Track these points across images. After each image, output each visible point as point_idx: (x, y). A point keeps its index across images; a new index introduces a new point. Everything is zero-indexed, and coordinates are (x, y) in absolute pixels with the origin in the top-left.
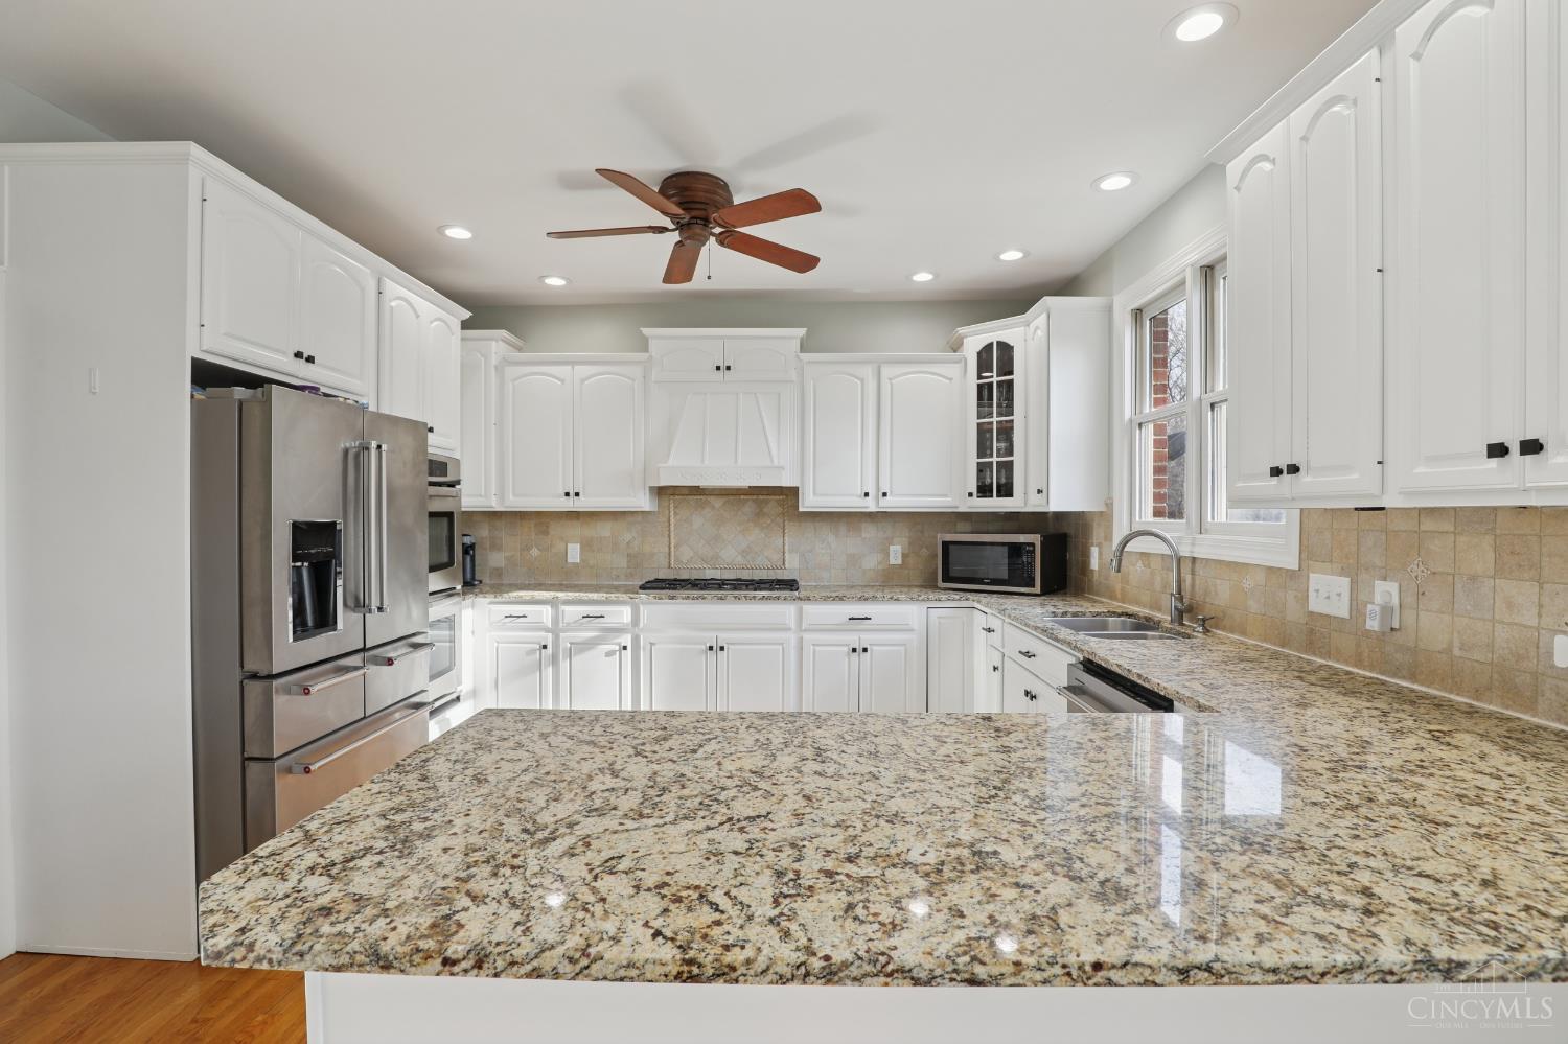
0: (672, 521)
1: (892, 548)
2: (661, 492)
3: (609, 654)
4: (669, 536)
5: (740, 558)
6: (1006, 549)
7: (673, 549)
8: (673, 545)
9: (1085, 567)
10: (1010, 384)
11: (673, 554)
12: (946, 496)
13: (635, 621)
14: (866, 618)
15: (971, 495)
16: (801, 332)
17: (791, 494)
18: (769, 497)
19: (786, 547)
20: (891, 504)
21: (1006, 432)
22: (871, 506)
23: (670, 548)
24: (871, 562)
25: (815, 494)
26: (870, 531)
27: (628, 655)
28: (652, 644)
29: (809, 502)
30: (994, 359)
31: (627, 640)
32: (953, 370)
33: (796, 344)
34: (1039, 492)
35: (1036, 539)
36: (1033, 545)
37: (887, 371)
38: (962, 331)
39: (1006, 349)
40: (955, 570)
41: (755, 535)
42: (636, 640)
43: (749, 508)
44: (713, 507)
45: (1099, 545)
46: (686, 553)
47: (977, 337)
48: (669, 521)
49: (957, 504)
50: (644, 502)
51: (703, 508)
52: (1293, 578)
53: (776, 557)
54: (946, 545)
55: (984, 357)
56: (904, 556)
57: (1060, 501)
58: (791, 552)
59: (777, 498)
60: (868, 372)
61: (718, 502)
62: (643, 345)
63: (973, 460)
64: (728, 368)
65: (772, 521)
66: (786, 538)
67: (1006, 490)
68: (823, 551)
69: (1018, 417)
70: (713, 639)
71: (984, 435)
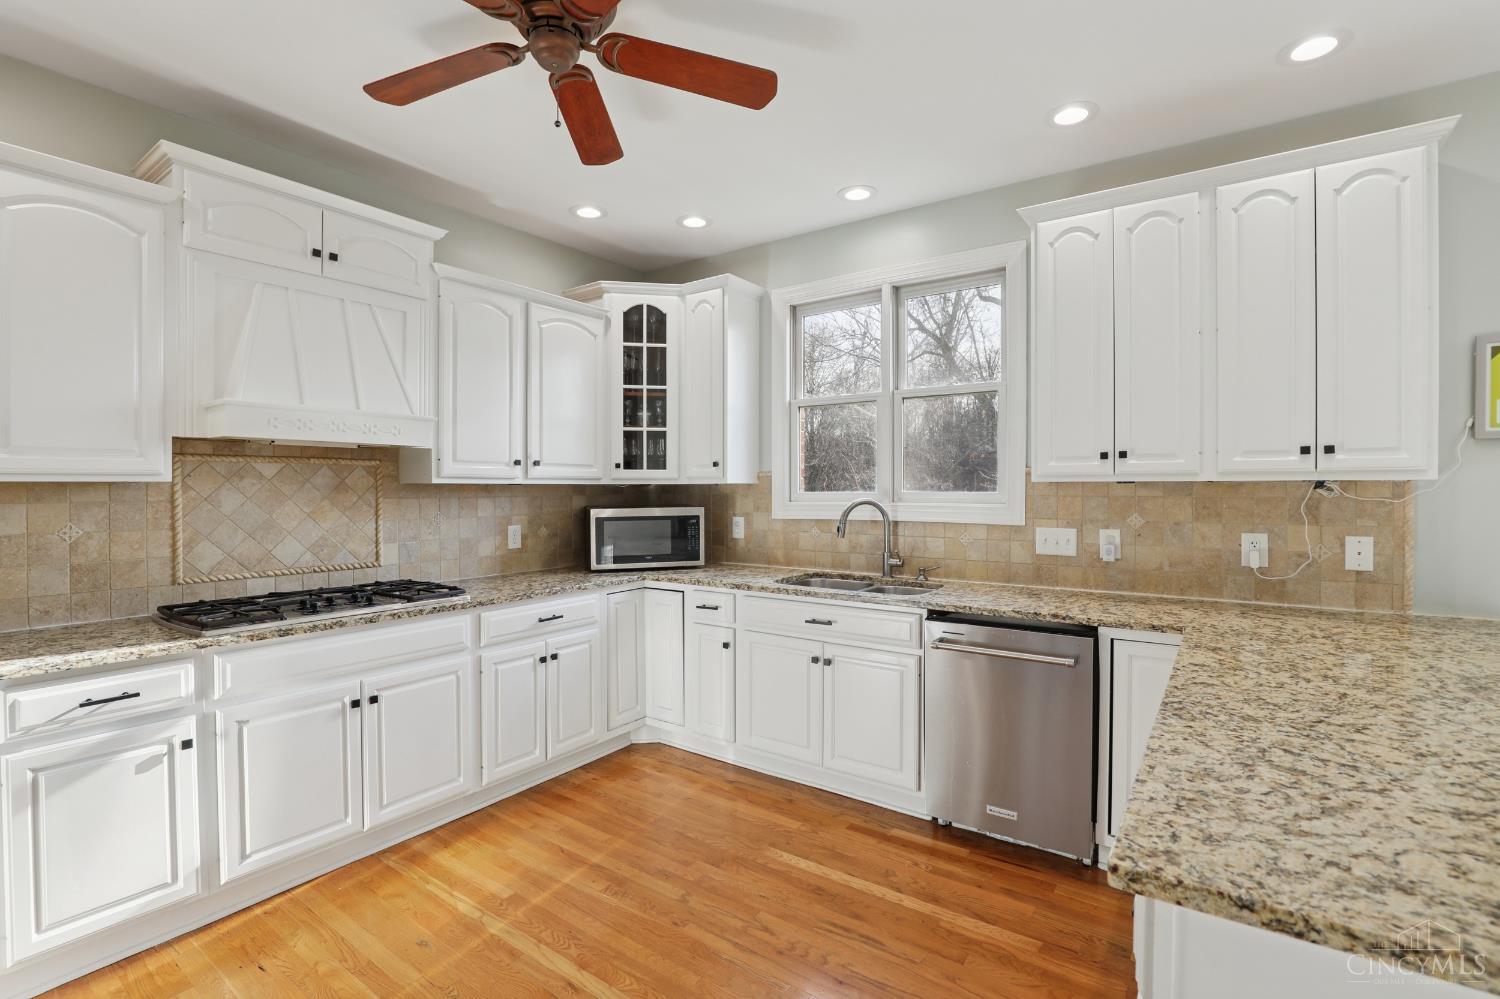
0: (179, 501)
1: (515, 529)
4: (173, 528)
5: (308, 556)
6: (669, 522)
7: (180, 551)
8: (180, 544)
9: (719, 537)
10: (663, 352)
11: (180, 558)
12: (591, 466)
13: (203, 689)
14: (555, 618)
15: (618, 466)
16: (439, 233)
18: (355, 462)
19: (381, 535)
20: (540, 474)
21: (658, 401)
22: (518, 476)
23: (174, 551)
24: (487, 548)
25: (455, 459)
26: (486, 508)
28: (241, 723)
29: (449, 470)
30: (644, 326)
31: (186, 726)
32: (598, 326)
33: (428, 249)
34: (715, 464)
35: (700, 511)
36: (697, 517)
37: (534, 311)
38: (605, 284)
39: (659, 319)
41: (332, 520)
42: (206, 724)
43: (324, 475)
44: (261, 476)
45: (747, 515)
46: (207, 556)
47: (621, 297)
48: (172, 501)
49: (600, 475)
50: (162, 467)
51: (242, 478)
53: (365, 551)
55: (632, 317)
56: (524, 538)
58: (389, 540)
59: (368, 463)
60: (515, 307)
61: (269, 469)
63: (619, 428)
64: (333, 257)
65: (360, 498)
66: (380, 522)
67: (658, 462)
68: (430, 537)
69: (671, 387)
70: (350, 689)
71: (632, 402)
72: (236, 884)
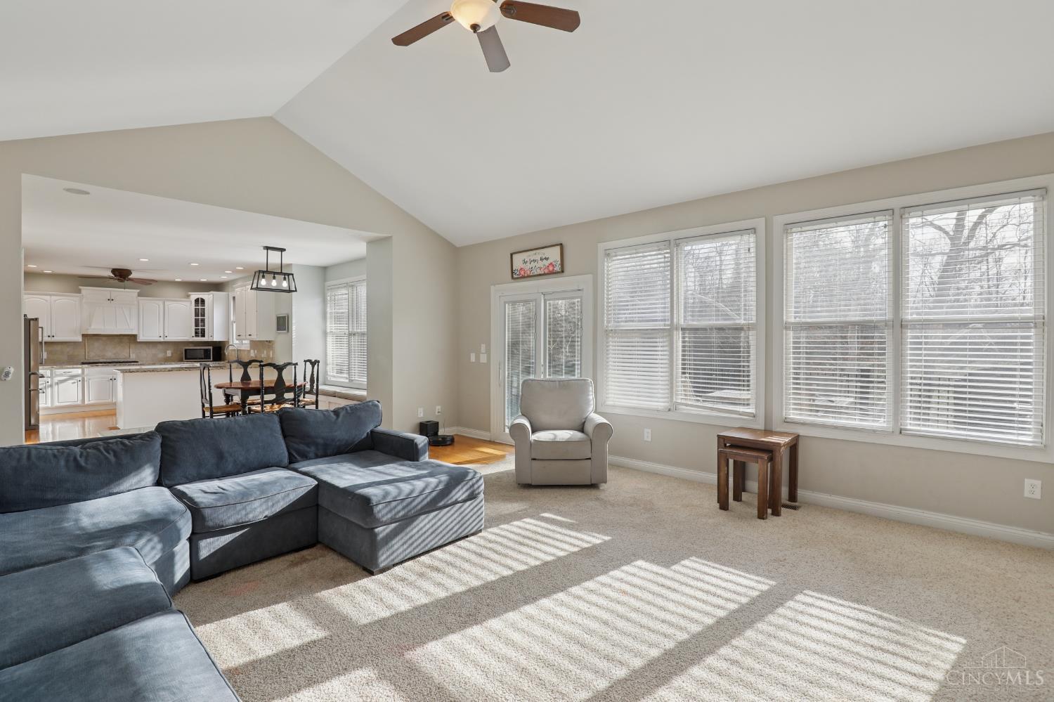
0: (86, 344)
1: (168, 352)
2: (83, 336)
3: (73, 383)
4: (85, 349)
5: (113, 355)
6: (202, 350)
8: (87, 352)
9: (224, 354)
10: (204, 309)
11: (87, 354)
12: (185, 337)
13: (83, 372)
15: (193, 337)
16: (138, 290)
17: (135, 336)
18: (124, 338)
20: (168, 339)
21: (203, 321)
22: (162, 340)
23: (85, 353)
24: (161, 355)
25: (143, 336)
26: (160, 347)
27: (80, 383)
28: (89, 379)
29: (141, 338)
30: (200, 302)
31: (80, 378)
32: (188, 304)
33: (136, 294)
34: (211, 336)
35: (211, 348)
37: (167, 303)
38: (190, 293)
39: (203, 301)
40: (188, 357)
41: (119, 349)
42: (83, 378)
43: (117, 339)
44: (102, 340)
45: (227, 349)
46: (92, 354)
47: (195, 296)
49: (189, 339)
50: (80, 339)
51: (99, 340)
52: (249, 351)
53: (127, 355)
54: (186, 350)
55: (197, 301)
56: (172, 354)
57: (217, 338)
58: (132, 353)
59: (127, 337)
60: (161, 303)
61: (104, 339)
62: (79, 291)
63: (194, 328)
64: (112, 300)
65: (125, 344)
66: (131, 349)
67: (203, 335)
68: (144, 353)
69: (206, 317)
70: (111, 377)
71: (197, 321)
72: (89, 405)
